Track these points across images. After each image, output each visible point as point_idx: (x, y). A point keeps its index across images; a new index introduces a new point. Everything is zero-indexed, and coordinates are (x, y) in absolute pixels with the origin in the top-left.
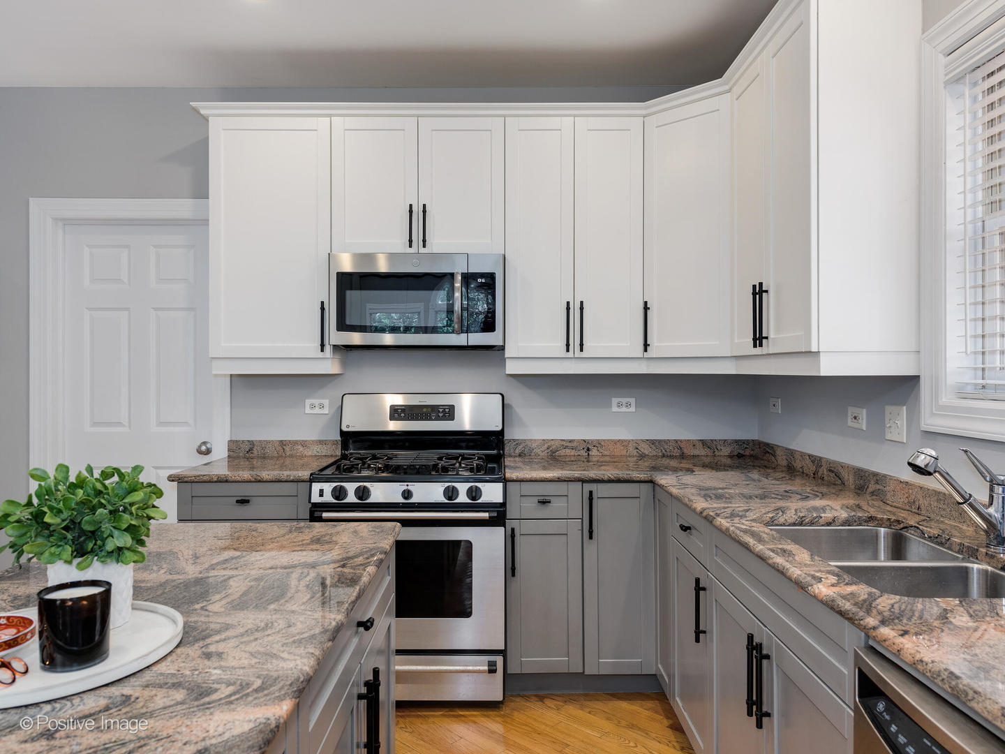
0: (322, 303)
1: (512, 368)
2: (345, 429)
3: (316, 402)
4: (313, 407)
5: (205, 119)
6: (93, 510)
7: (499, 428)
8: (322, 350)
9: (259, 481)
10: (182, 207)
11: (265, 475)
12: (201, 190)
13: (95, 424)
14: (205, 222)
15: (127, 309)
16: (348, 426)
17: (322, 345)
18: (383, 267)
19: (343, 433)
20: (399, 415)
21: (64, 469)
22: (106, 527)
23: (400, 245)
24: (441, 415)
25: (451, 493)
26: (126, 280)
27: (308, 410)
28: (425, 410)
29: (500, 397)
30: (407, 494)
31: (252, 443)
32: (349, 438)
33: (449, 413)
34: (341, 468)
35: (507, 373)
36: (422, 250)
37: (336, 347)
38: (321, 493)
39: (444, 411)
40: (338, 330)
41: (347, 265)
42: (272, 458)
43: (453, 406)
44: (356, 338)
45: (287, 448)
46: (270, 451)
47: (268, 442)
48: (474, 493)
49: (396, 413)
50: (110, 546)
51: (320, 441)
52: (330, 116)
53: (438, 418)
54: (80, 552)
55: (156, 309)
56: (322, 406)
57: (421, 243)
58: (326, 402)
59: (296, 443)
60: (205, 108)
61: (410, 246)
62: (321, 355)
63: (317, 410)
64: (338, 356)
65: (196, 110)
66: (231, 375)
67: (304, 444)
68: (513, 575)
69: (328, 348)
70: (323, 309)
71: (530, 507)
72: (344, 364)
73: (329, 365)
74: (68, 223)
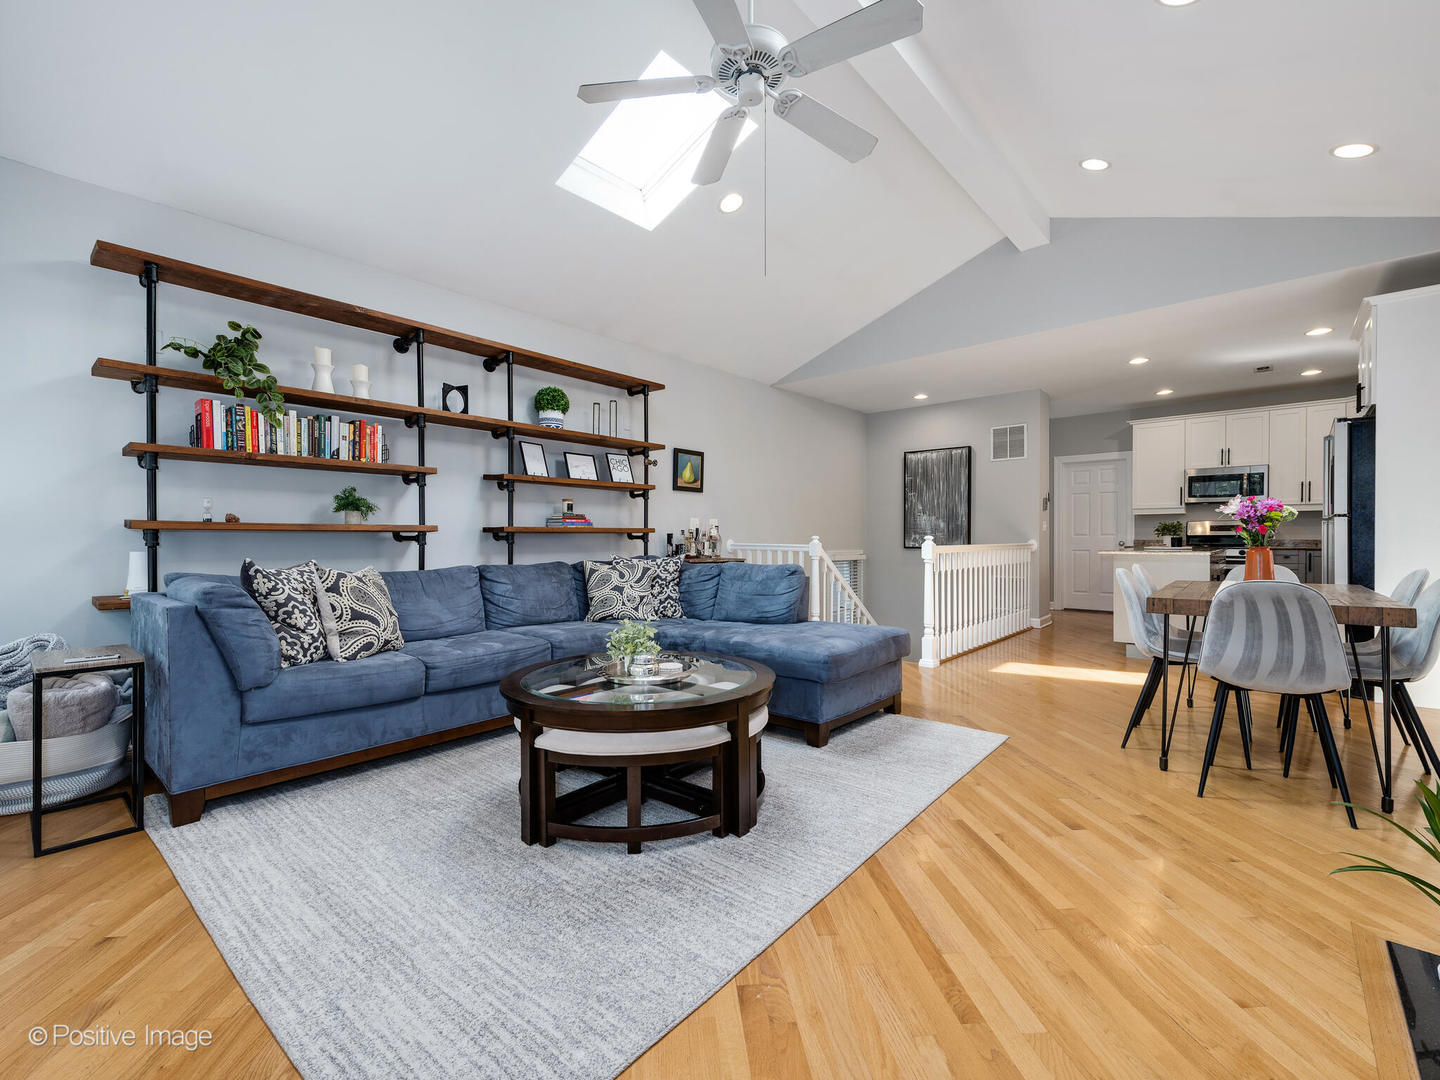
37: (1187, 504)
41: (1193, 473)
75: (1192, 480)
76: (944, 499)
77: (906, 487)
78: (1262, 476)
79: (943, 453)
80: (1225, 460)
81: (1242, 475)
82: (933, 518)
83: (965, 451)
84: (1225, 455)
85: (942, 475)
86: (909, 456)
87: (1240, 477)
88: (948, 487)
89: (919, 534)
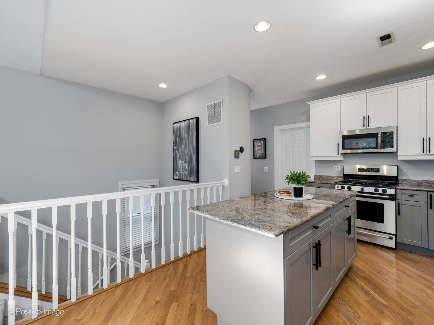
0: (338, 143)
1: (400, 158)
2: (344, 173)
3: (337, 167)
4: (336, 168)
5: (309, 105)
6: (299, 177)
7: (396, 175)
8: (338, 154)
9: (322, 183)
10: (304, 124)
11: (324, 182)
12: (308, 120)
13: (286, 170)
14: (309, 127)
15: (292, 147)
16: (345, 173)
17: (338, 153)
18: (358, 133)
19: (344, 174)
20: (361, 170)
21: (294, 172)
22: (301, 180)
23: (361, 127)
24: (375, 171)
25: (376, 190)
26: (292, 141)
27: (334, 169)
28: (369, 169)
29: (397, 166)
30: (362, 189)
31: (320, 176)
32: (346, 176)
33: (378, 170)
34: (343, 182)
35: (398, 159)
36: (368, 128)
37: (342, 154)
38: (338, 187)
39: (376, 170)
40: (342, 149)
41: (345, 133)
42: (324, 179)
43: (379, 169)
44: (349, 151)
45: (329, 178)
46: (324, 178)
47: (324, 176)
48: (384, 191)
49: (360, 170)
50: (302, 183)
51: (338, 176)
52: (340, 98)
53: (374, 172)
54: (298, 183)
55: (298, 147)
56: (338, 168)
57: (367, 126)
58: (339, 167)
59: (331, 176)
60: (309, 103)
61: (364, 127)
62: (338, 155)
63: (337, 169)
64: (342, 156)
65: (307, 104)
66: (315, 160)
67: (333, 177)
68: (399, 215)
69: (340, 154)
70: (338, 144)
71: (405, 197)
72: (344, 157)
73: (340, 158)
74: (280, 130)
75: (344, 138)
76: (187, 151)
77: (175, 143)
78: (392, 133)
79: (186, 122)
80: (366, 124)
81: (377, 134)
82: (183, 162)
83: (195, 120)
84: (366, 120)
85: (186, 136)
86: (175, 125)
87: (375, 135)
88: (188, 144)
89: (178, 171)
